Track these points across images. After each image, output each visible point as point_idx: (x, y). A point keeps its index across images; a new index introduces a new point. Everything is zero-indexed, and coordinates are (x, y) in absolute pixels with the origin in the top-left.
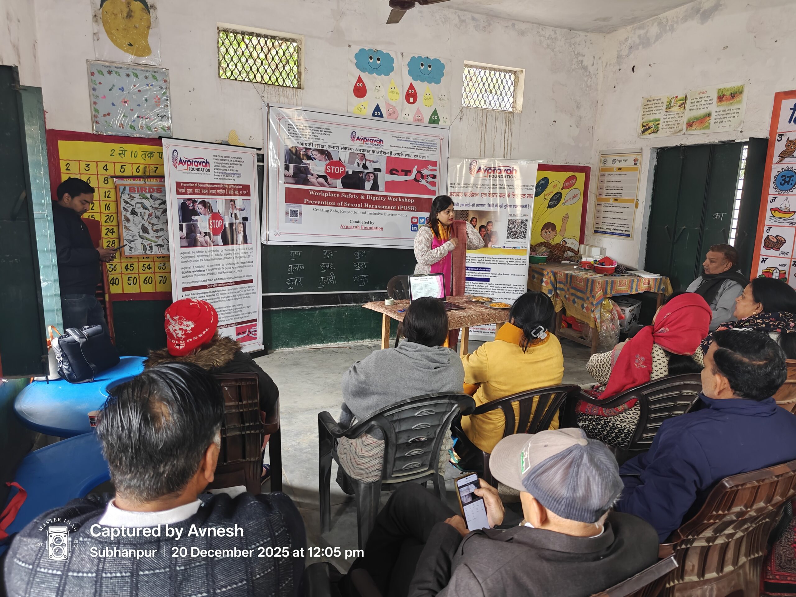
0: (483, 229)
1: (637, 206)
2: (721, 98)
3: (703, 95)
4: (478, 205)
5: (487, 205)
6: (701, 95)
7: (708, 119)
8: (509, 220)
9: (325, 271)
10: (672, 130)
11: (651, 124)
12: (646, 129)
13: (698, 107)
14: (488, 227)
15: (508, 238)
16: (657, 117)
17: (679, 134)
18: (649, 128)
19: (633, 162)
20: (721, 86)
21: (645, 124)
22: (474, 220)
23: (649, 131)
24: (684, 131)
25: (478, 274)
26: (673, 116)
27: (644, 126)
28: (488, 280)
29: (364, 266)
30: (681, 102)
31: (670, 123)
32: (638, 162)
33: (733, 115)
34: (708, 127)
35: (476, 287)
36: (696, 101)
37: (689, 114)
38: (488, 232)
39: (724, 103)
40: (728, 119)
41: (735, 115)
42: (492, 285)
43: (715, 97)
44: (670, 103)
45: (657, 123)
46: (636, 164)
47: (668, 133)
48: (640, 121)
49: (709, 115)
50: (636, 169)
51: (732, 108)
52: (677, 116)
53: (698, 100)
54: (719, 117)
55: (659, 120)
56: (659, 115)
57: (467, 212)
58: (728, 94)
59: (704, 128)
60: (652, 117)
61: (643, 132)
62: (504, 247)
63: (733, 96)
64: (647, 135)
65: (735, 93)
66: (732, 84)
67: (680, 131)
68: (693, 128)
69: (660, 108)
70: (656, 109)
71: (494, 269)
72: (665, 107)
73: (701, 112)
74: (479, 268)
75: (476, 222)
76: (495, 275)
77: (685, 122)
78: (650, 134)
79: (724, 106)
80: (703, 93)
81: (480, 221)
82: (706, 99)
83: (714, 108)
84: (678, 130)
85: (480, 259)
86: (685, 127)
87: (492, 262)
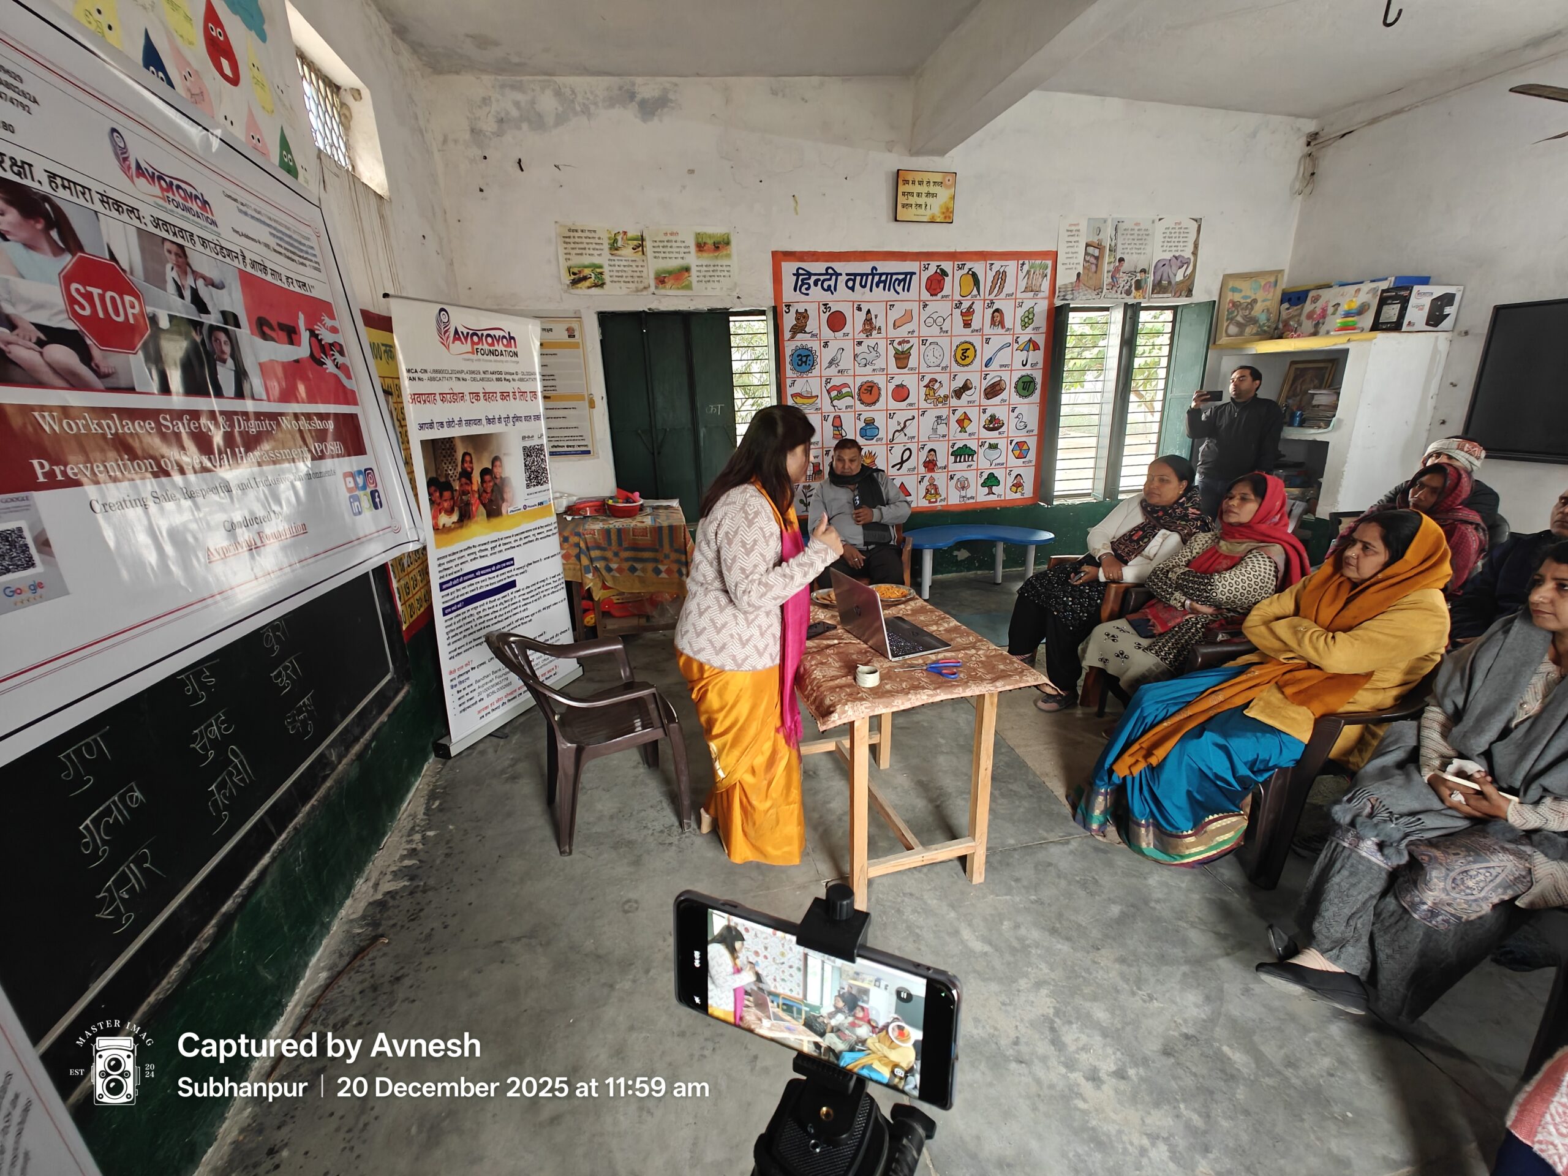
0: (487, 478)
1: (592, 404)
2: (700, 247)
3: (673, 238)
4: (469, 422)
5: (484, 421)
6: (669, 238)
7: (687, 274)
8: (524, 448)
9: (211, 754)
10: (631, 285)
11: (587, 272)
12: (577, 280)
13: (667, 255)
14: (495, 470)
15: (528, 486)
16: (596, 260)
17: (645, 293)
18: (585, 278)
19: (566, 334)
20: (699, 230)
21: (576, 270)
22: (468, 458)
23: (587, 283)
24: (652, 289)
25: (497, 579)
26: (626, 263)
27: (574, 274)
28: (512, 584)
29: (294, 670)
30: (636, 243)
31: (624, 274)
32: (577, 334)
33: (722, 274)
34: (689, 287)
35: (498, 608)
36: (661, 244)
37: (653, 265)
38: (498, 481)
39: (705, 255)
40: (716, 279)
41: (726, 273)
42: (522, 592)
43: (691, 243)
44: (616, 241)
45: (599, 270)
46: (571, 336)
47: (625, 291)
48: (563, 265)
49: (687, 269)
50: (576, 346)
51: (719, 262)
52: (634, 264)
53: (666, 244)
54: (704, 274)
55: (601, 267)
56: (602, 258)
57: (450, 440)
58: (710, 242)
59: (683, 288)
60: (586, 260)
61: (575, 282)
62: (525, 507)
63: (717, 247)
64: (582, 289)
65: (719, 243)
66: (715, 229)
67: (645, 288)
68: (668, 286)
69: (597, 247)
70: (590, 246)
71: (520, 556)
72: (606, 246)
73: (673, 264)
74: (496, 565)
75: (471, 462)
76: (523, 570)
77: (652, 276)
78: (589, 288)
79: (706, 259)
80: (672, 234)
81: (479, 460)
82: (678, 244)
83: (693, 259)
84: (641, 286)
85: (493, 545)
86: (652, 283)
87: (514, 544)
